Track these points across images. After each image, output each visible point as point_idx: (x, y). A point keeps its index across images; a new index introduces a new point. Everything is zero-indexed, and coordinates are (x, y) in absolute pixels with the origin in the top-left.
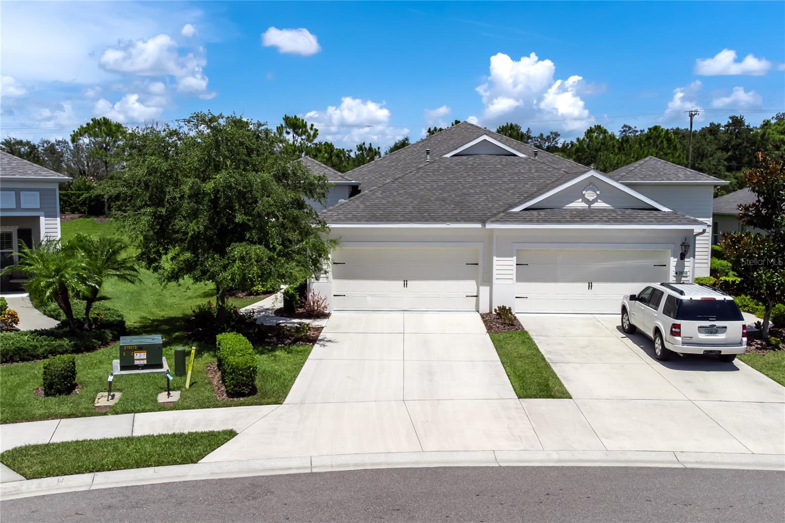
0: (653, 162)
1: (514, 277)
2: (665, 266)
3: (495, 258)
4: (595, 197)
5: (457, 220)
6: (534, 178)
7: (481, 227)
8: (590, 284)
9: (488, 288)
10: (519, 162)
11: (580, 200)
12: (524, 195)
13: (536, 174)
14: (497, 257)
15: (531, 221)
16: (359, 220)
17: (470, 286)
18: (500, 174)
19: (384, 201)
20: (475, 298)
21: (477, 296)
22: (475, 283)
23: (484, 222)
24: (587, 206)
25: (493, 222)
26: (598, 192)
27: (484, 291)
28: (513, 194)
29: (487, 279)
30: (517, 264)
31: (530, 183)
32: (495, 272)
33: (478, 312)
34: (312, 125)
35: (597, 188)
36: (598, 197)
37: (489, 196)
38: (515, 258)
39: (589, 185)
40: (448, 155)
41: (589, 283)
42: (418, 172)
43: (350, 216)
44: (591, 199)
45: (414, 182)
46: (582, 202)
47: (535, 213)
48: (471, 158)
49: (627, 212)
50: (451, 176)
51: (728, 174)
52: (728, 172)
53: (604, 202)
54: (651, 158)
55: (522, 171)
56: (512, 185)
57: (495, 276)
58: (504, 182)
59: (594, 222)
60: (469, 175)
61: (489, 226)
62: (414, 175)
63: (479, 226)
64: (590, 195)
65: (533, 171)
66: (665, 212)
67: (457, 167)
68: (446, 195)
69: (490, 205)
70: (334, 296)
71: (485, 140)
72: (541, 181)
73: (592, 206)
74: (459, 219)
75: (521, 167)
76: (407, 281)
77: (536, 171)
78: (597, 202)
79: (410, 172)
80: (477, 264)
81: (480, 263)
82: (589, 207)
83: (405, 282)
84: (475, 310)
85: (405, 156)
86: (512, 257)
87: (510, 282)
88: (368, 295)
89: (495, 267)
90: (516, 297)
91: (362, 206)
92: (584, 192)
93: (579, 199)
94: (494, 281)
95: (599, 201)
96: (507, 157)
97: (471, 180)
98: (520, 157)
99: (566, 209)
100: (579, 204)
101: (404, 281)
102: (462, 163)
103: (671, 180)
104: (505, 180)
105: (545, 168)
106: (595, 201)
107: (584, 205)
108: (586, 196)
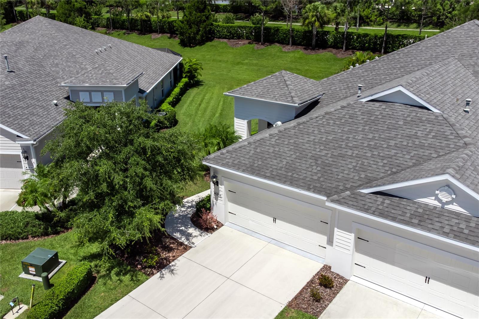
1: (351, 249)
3: (336, 229)
4: (450, 199)
11: (434, 198)
13: (431, 140)
14: (338, 229)
24: (440, 205)
25: (335, 199)
26: (454, 196)
32: (335, 240)
35: (453, 191)
36: (454, 201)
38: (353, 234)
39: (444, 187)
40: (364, 100)
41: (427, 278)
44: (444, 200)
46: (435, 200)
48: (386, 106)
50: (347, 129)
53: (460, 207)
58: (388, 147)
61: (328, 204)
64: (445, 197)
67: (361, 118)
68: (323, 153)
73: (445, 206)
78: (453, 205)
80: (328, 224)
82: (443, 208)
86: (351, 233)
87: (348, 252)
90: (355, 264)
92: (437, 192)
93: (432, 197)
95: (454, 204)
96: (420, 110)
99: (415, 203)
100: (431, 201)
101: (274, 218)
104: (392, 143)
106: (448, 203)
107: (436, 203)
108: (440, 196)
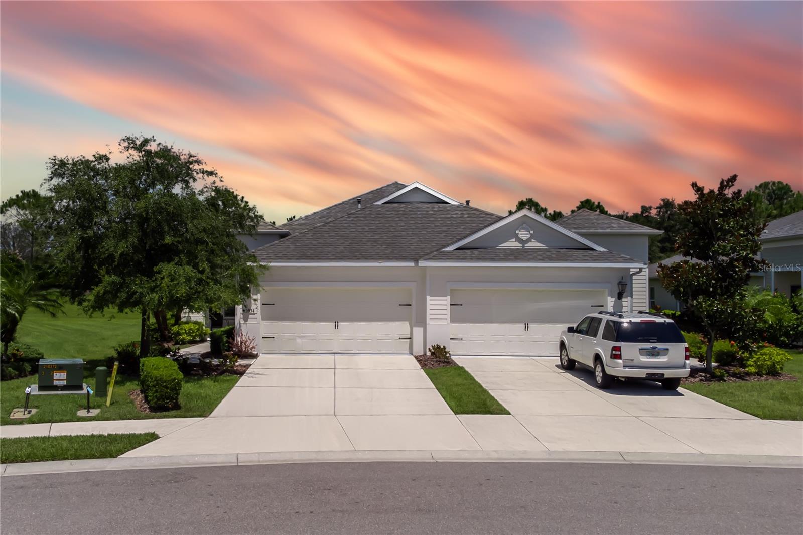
0: (586, 214)
1: (448, 317)
2: (603, 306)
3: (428, 298)
4: (529, 236)
5: (388, 258)
6: (467, 223)
7: (414, 265)
8: (527, 325)
9: (422, 329)
10: (452, 209)
11: (514, 240)
12: (457, 237)
13: (468, 219)
14: (430, 296)
15: (464, 259)
16: (289, 259)
17: (403, 328)
18: (432, 219)
19: (314, 242)
20: (408, 340)
21: (410, 338)
22: (408, 324)
23: (416, 261)
24: (521, 245)
25: (426, 260)
26: (532, 232)
27: (418, 332)
28: (445, 236)
29: (421, 321)
30: (451, 305)
31: (462, 227)
32: (428, 312)
33: (412, 354)
34: (243, 198)
35: (530, 227)
36: (532, 237)
37: (421, 238)
38: (449, 297)
39: (522, 225)
40: (380, 203)
41: (525, 324)
42: (349, 217)
43: (280, 255)
44: (524, 238)
45: (346, 225)
46: (516, 242)
47: (468, 252)
48: (403, 205)
49: (562, 251)
50: (383, 221)
51: (662, 255)
52: (662, 253)
53: (538, 242)
54: (584, 211)
55: (455, 216)
56: (444, 229)
57: (428, 317)
58: (436, 226)
59: (529, 260)
60: (401, 220)
61: (422, 264)
62: (345, 220)
63: (412, 264)
64: (523, 235)
65: (466, 216)
66: (600, 251)
67: (388, 213)
68: (377, 237)
69: (423, 246)
70: (263, 338)
71: (416, 187)
72: (474, 225)
73: (526, 245)
74: (391, 258)
75: (453, 213)
76: (338, 323)
77: (468, 217)
78: (531, 242)
79: (342, 217)
80: (410, 305)
81: (413, 303)
82: (523, 246)
83: (337, 323)
84: (408, 352)
85: (336, 212)
86: (446, 296)
87: (444, 322)
88: (298, 337)
89: (428, 307)
90: (451, 339)
91: (292, 247)
92: (517, 232)
93: (512, 239)
94: (428, 321)
95: (533, 240)
96: (439, 204)
97: (403, 224)
98: (452, 205)
99: (499, 249)
100: (512, 244)
101: (335, 322)
102: (393, 209)
103: (605, 230)
104: (437, 224)
105: (478, 213)
106: (528, 241)
107: (518, 245)
108: (520, 236)
